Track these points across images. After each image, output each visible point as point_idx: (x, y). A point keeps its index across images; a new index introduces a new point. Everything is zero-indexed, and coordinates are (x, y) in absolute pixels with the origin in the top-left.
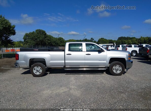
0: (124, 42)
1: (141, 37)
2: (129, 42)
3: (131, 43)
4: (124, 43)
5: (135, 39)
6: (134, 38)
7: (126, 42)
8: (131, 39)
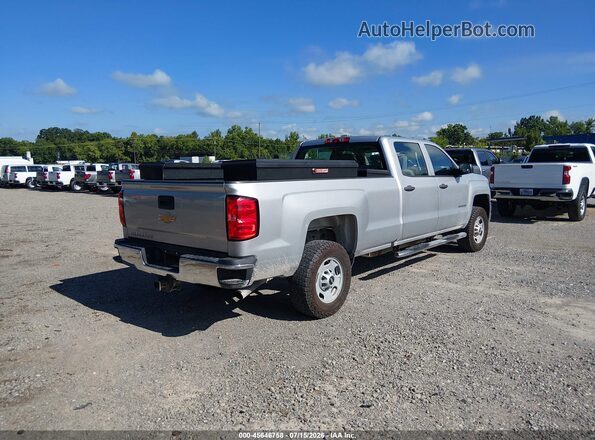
0: (70, 150)
1: (134, 134)
2: (89, 150)
3: (98, 154)
4: (68, 155)
5: (110, 141)
6: (106, 136)
7: (78, 150)
8: (93, 140)
